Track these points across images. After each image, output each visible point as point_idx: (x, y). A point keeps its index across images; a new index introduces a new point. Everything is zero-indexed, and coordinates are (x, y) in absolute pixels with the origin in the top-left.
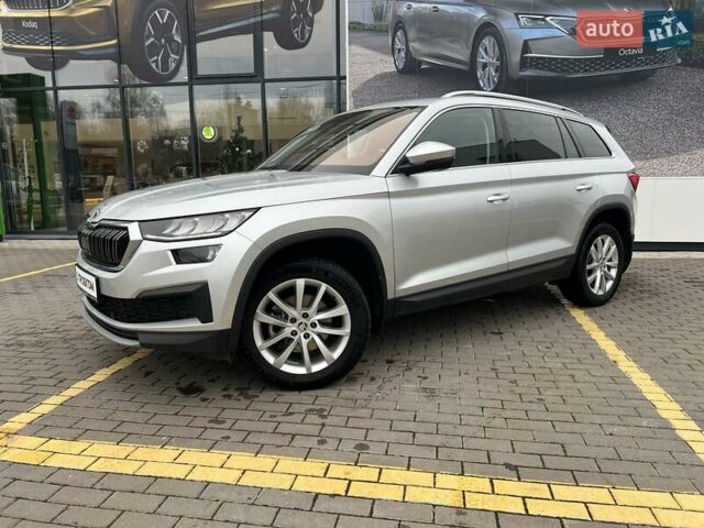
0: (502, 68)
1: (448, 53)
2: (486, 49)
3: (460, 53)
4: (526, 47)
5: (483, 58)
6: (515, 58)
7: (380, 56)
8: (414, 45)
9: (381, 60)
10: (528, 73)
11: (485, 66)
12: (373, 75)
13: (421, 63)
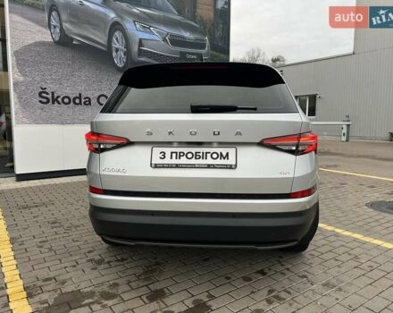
0: (128, 53)
1: (92, 37)
2: (117, 39)
3: (100, 38)
4: (141, 43)
5: (116, 45)
6: (135, 48)
7: (38, 28)
8: (66, 25)
9: (39, 31)
10: (143, 59)
11: (117, 50)
12: (32, 42)
13: (72, 39)
